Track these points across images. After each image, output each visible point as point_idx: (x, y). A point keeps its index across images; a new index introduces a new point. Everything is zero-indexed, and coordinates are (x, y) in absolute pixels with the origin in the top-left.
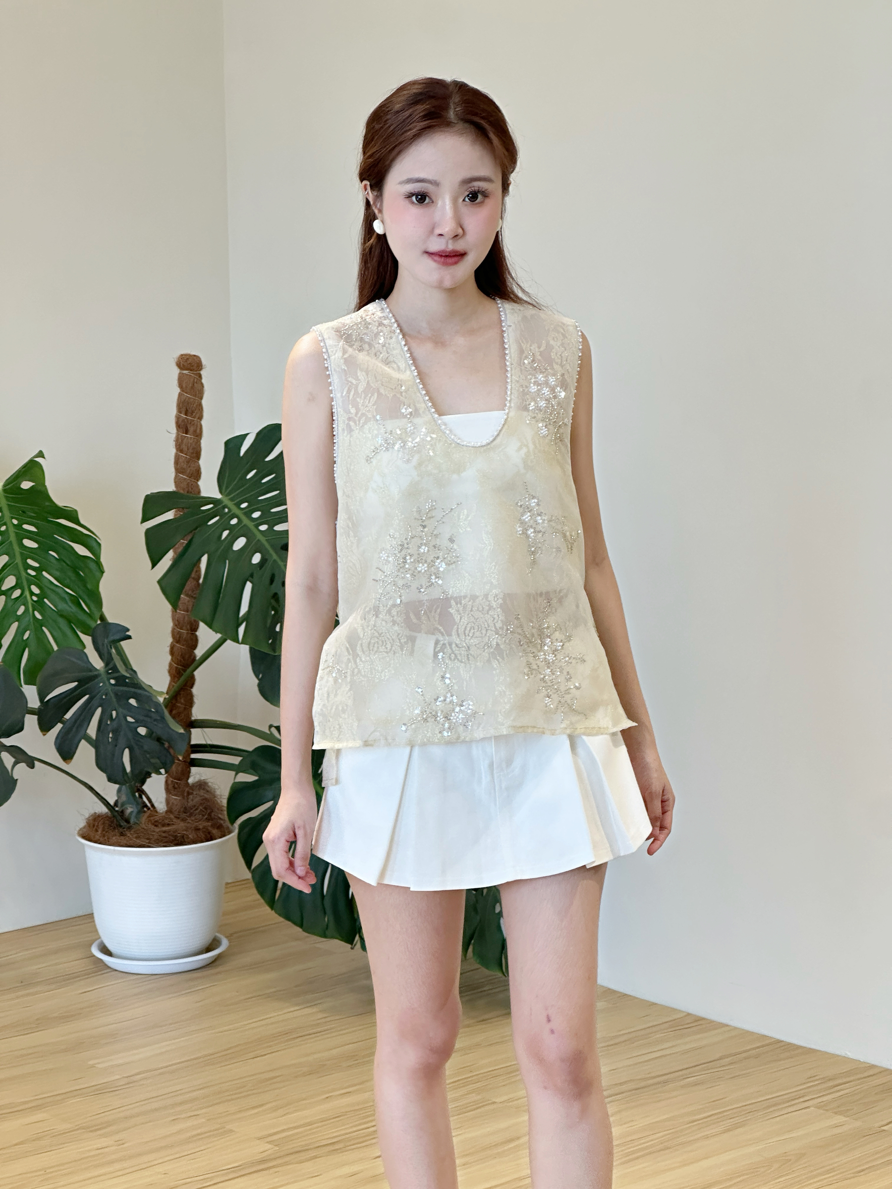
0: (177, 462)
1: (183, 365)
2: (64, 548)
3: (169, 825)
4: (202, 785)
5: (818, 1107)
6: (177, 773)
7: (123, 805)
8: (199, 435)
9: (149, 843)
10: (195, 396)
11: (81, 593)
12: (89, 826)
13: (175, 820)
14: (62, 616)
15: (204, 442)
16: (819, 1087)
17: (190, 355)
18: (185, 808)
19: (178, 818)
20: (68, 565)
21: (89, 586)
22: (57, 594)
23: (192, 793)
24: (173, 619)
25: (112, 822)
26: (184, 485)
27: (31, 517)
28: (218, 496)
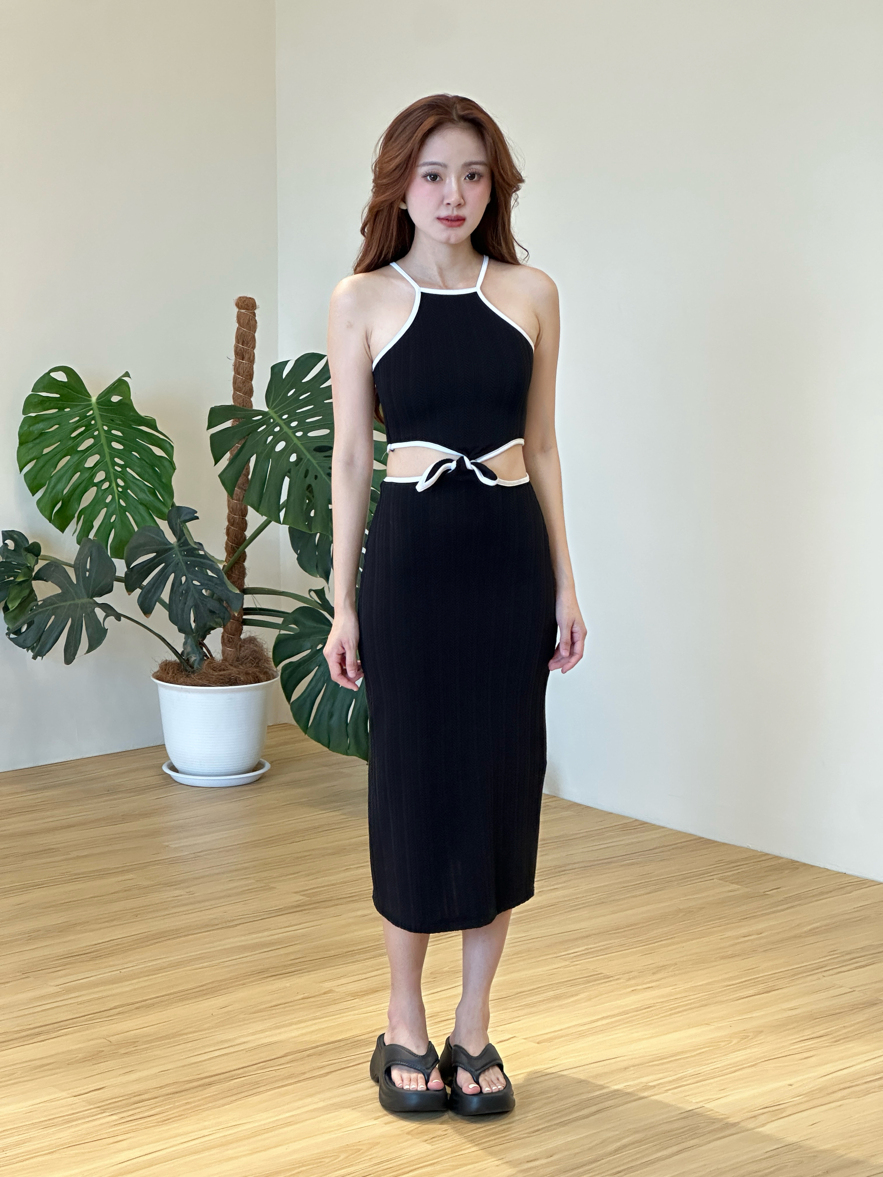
0: (235, 383)
1: (241, 306)
2: (145, 450)
3: (224, 670)
4: (252, 640)
5: (720, 880)
6: (231, 630)
7: (188, 654)
8: (252, 361)
9: (209, 683)
10: (250, 329)
11: (157, 485)
12: (162, 670)
13: (229, 667)
14: (141, 504)
15: (255, 366)
16: (724, 867)
17: (246, 298)
18: (238, 658)
19: (232, 665)
20: (147, 462)
21: (163, 480)
22: (137, 485)
23: (244, 646)
24: (228, 507)
25: (180, 667)
26: (240, 400)
27: (119, 425)
28: (266, 409)
